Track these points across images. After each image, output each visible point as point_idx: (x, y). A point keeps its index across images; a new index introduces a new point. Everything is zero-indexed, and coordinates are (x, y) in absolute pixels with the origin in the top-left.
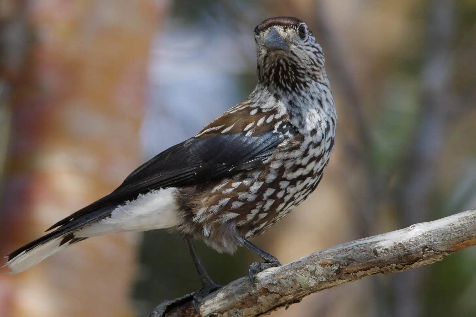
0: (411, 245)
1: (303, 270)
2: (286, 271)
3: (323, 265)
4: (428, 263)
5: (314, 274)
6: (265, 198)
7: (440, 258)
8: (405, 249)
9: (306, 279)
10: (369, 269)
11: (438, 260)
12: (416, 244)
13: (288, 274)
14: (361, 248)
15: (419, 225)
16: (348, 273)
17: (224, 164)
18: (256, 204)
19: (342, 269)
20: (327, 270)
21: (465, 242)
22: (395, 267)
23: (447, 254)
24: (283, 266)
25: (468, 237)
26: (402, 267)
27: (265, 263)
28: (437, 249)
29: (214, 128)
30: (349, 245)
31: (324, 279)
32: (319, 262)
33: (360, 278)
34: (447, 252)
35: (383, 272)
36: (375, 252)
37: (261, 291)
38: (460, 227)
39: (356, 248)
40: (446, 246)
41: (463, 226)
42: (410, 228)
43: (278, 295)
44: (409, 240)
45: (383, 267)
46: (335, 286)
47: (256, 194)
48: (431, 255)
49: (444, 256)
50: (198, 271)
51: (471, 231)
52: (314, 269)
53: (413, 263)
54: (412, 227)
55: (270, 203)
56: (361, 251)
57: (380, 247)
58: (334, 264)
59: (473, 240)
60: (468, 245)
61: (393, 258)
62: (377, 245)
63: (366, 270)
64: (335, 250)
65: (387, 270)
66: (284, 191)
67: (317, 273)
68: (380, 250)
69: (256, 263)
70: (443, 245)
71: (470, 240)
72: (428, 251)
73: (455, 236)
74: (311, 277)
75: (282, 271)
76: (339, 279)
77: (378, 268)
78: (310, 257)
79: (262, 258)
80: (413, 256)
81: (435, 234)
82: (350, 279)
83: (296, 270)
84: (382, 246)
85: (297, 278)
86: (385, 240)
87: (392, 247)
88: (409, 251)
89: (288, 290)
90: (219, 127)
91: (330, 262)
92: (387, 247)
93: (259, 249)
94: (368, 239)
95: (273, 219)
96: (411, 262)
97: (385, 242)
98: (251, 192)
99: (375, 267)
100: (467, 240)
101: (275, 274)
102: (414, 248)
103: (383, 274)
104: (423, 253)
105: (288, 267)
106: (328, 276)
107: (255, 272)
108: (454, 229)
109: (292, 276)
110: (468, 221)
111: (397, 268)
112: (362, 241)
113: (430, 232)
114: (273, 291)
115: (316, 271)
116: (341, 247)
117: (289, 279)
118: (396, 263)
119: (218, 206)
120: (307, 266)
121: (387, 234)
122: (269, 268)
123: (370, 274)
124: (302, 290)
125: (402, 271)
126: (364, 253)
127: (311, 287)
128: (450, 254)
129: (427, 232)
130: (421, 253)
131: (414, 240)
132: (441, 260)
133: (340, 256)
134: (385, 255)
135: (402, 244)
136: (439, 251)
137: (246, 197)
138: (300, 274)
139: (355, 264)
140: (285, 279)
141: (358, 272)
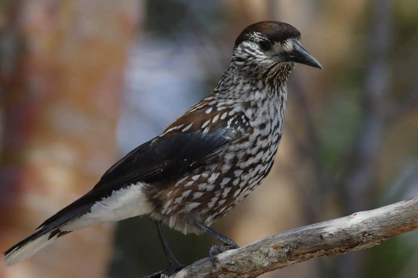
0: (353, 231)
1: (257, 252)
2: (243, 252)
3: (276, 248)
4: (368, 247)
5: (267, 255)
6: (222, 187)
7: (378, 243)
8: (347, 234)
9: (260, 259)
10: (315, 252)
11: (377, 244)
12: (357, 230)
13: (244, 255)
14: (309, 233)
15: (360, 213)
16: (297, 255)
17: (186, 160)
18: (215, 193)
19: (292, 251)
20: (280, 252)
21: (400, 229)
22: (339, 250)
23: (384, 239)
24: (240, 249)
25: (402, 224)
26: (344, 250)
27: (224, 246)
28: (375, 234)
29: (175, 128)
30: (299, 231)
31: (276, 261)
32: (272, 245)
33: (308, 260)
34: (384, 237)
35: (328, 255)
36: (321, 237)
37: (221, 270)
38: (395, 216)
39: (304, 233)
40: (383, 232)
41: (398, 214)
42: (352, 216)
43: (236, 274)
44: (351, 226)
45: (328, 250)
46: (285, 266)
47: (214, 184)
48: (370, 239)
49: (381, 240)
50: (165, 253)
51: (405, 219)
52: (267, 252)
53: (354, 247)
54: (354, 215)
55: (227, 191)
56: (308, 236)
57: (326, 232)
58: (285, 247)
59: (407, 227)
60: (403, 231)
61: (337, 242)
62: (323, 230)
63: (313, 253)
64: (286, 235)
65: (332, 253)
66: (239, 179)
67: (270, 255)
68: (325, 235)
69: (215, 246)
70: (380, 231)
71: (405, 226)
72: (368, 236)
73: (391, 224)
74: (265, 258)
75: (239, 253)
76: (289, 260)
77: (324, 251)
78: (264, 241)
79: (222, 241)
80: (355, 241)
81: (374, 221)
82: (299, 260)
83: (251, 252)
84: (327, 232)
85: (252, 260)
86: (330, 226)
87: (336, 232)
88: (351, 236)
89: (244, 269)
90: (180, 127)
91: (282, 245)
92: (332, 233)
93: (218, 234)
94: (315, 225)
95: (232, 203)
96: (352, 246)
97: (329, 228)
98: (209, 183)
99: (321, 250)
100: (402, 227)
101: (233, 255)
102: (355, 234)
103: (328, 256)
104: (363, 238)
105: (244, 250)
106: (280, 257)
107: (215, 254)
108: (390, 217)
109: (248, 257)
110: (402, 210)
111: (340, 251)
112: (310, 227)
113: (370, 219)
114: (231, 270)
115: (269, 253)
116: (291, 232)
117: (245, 260)
118: (339, 247)
119: (181, 198)
120: (262, 249)
121: (332, 221)
122: (227, 250)
123: (317, 256)
124: (257, 270)
125: (345, 253)
126: (311, 237)
127: (265, 267)
128: (387, 238)
129: (367, 220)
130: (362, 238)
131: (355, 226)
132: (379, 244)
133: (290, 239)
134: (330, 240)
135: (345, 230)
136: (377, 236)
137: (206, 187)
138: (255, 255)
139: (303, 247)
140: (242, 260)
141: (306, 254)
